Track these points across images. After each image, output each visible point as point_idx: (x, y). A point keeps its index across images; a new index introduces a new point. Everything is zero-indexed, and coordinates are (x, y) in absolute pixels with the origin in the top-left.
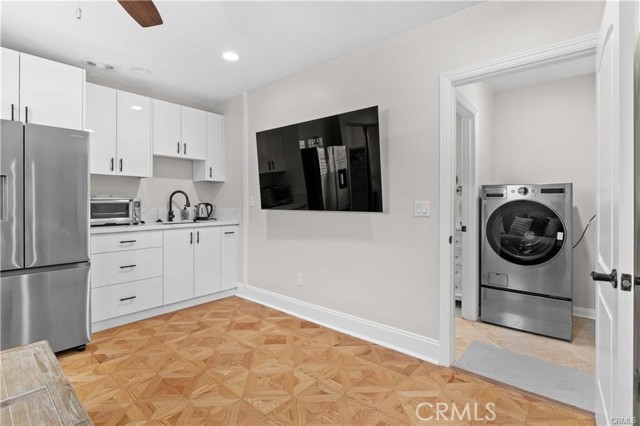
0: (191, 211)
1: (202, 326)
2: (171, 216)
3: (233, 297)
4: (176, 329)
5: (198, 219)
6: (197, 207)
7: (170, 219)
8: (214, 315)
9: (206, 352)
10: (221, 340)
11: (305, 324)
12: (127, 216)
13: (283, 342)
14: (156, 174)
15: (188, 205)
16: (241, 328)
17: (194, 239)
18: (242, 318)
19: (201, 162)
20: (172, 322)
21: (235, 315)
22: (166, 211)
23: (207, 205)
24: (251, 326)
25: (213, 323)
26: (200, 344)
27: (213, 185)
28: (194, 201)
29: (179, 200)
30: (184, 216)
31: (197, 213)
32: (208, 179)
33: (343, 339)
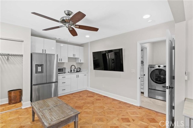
0: (76, 70)
1: (80, 96)
2: (71, 71)
3: (86, 90)
4: (75, 97)
5: (77, 71)
6: (77, 69)
7: (71, 72)
8: (82, 94)
9: (83, 101)
10: (86, 99)
11: (105, 97)
12: (63, 71)
13: (100, 100)
14: (69, 61)
15: (75, 68)
16: (90, 97)
17: (77, 76)
18: (89, 95)
19: (78, 58)
20: (73, 95)
21: (88, 94)
22: (70, 70)
23: (79, 68)
24: (92, 97)
25: (83, 96)
26: (81, 100)
27: (81, 64)
28: (76, 68)
29: (73, 67)
30: (74, 71)
31: (77, 70)
32: (80, 62)
33: (114, 100)
